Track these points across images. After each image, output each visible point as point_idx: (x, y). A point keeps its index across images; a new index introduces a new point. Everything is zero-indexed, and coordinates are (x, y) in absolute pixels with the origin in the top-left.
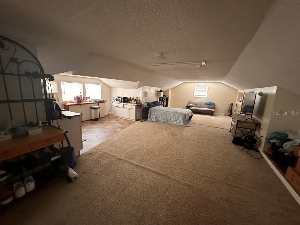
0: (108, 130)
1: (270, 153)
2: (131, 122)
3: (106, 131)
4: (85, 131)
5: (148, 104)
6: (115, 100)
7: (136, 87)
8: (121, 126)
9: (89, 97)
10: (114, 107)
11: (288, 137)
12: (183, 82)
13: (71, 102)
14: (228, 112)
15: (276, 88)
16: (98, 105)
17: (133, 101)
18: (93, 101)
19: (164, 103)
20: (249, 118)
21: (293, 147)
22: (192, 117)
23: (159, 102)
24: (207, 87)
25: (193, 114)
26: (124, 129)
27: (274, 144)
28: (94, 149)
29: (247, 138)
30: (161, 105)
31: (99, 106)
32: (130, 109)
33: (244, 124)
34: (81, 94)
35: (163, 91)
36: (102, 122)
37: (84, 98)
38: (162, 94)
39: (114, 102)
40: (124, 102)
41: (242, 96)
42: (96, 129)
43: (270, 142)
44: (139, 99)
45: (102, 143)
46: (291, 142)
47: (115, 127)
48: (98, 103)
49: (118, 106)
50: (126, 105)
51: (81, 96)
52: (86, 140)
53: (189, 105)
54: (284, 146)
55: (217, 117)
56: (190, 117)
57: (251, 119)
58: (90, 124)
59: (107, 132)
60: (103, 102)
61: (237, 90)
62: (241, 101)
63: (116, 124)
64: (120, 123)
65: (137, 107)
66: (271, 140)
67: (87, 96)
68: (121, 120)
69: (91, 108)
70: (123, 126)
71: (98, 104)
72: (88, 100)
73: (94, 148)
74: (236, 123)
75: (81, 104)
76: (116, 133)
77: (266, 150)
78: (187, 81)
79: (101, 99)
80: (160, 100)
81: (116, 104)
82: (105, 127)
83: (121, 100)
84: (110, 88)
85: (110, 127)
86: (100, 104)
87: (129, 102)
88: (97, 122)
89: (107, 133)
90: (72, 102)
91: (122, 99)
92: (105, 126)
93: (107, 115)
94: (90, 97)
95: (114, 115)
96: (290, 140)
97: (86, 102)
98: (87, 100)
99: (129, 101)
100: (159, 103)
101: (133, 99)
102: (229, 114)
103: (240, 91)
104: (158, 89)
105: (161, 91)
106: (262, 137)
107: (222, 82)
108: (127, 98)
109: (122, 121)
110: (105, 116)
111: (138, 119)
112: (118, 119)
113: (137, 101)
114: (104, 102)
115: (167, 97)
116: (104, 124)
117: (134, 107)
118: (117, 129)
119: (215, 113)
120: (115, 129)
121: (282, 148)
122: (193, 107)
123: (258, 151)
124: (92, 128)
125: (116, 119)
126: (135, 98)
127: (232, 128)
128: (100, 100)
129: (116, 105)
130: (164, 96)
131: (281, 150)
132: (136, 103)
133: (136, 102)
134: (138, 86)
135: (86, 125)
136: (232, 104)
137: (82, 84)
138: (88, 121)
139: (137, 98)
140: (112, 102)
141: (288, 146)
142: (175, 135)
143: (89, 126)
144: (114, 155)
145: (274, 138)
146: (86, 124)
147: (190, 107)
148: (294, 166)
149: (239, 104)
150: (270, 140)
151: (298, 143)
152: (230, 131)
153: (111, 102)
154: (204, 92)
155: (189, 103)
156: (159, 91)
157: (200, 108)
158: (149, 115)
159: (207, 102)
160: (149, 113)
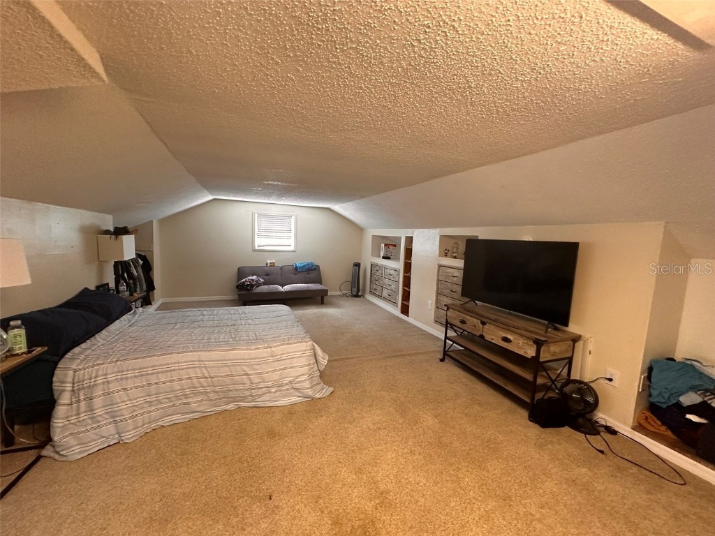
12: (213, 198)
14: (353, 287)
24: (293, 219)
33: (553, 349)
35: (135, 232)
41: (389, 245)
61: (362, 230)
62: (386, 258)
80: (121, 276)
105: (121, 230)
106: (610, 380)
115: (144, 257)
136: (357, 265)
152: (442, 360)
154: (285, 235)
155: (241, 273)
156: (107, 232)
157: (283, 286)
158: (61, 411)
159: (298, 265)
160: (65, 399)
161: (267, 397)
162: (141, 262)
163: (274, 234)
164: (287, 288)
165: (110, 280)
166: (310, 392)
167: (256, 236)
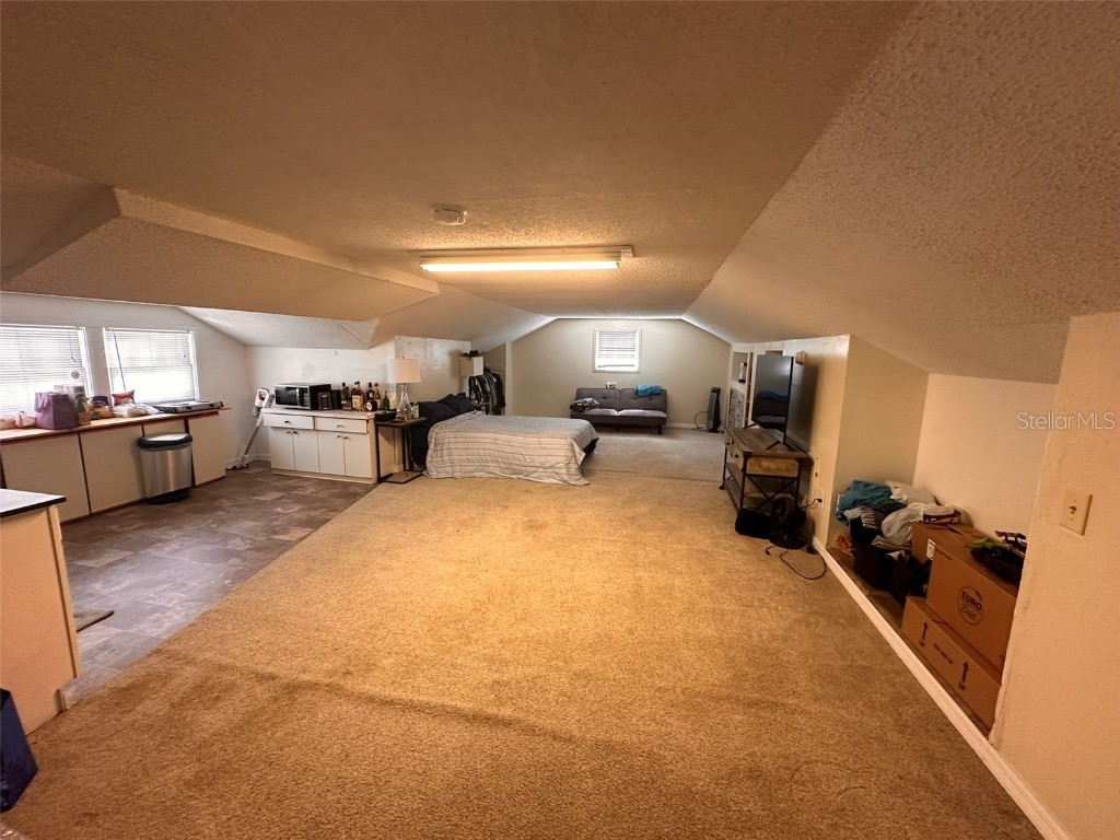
0: (238, 541)
1: (847, 551)
2: (352, 489)
3: (230, 547)
4: (111, 565)
5: (423, 407)
6: (270, 401)
7: (368, 342)
8: (303, 516)
9: (131, 395)
10: (271, 431)
11: (892, 497)
12: (555, 318)
13: (13, 426)
14: (709, 419)
15: (848, 342)
16: (183, 428)
17: (357, 400)
18: (151, 409)
19: (487, 400)
20: (779, 442)
21: (910, 528)
22: (594, 447)
23: (467, 395)
24: (637, 335)
25: (596, 435)
26: (322, 530)
27: (856, 522)
28: (154, 660)
29: (779, 511)
30: (479, 409)
31: (187, 431)
32: (344, 436)
33: (765, 463)
34: (78, 383)
35: (483, 354)
36: (209, 507)
37: (101, 400)
38: (477, 366)
39: (268, 410)
40: (315, 407)
41: (745, 364)
42: (175, 546)
43: (843, 518)
44: (382, 391)
45: (204, 614)
46: (902, 513)
47: (277, 523)
48: (183, 416)
49: (287, 425)
50: (328, 420)
51: (80, 390)
52: (111, 613)
53: (580, 403)
54: (884, 527)
55: (677, 439)
56: (589, 446)
57: (784, 443)
58: (141, 523)
59: (229, 554)
60: (212, 410)
61: (728, 345)
62: (742, 381)
63: (279, 509)
64: (300, 500)
65: (377, 426)
66: (848, 511)
67: (117, 388)
68: (307, 483)
69: (143, 444)
70: (313, 514)
71: (182, 422)
72: (123, 409)
73: (158, 652)
74: (741, 460)
75: (79, 433)
76: (282, 553)
77: (834, 545)
78: (565, 314)
79: (197, 397)
80: (473, 388)
81: (273, 416)
82: (221, 529)
83: (301, 396)
84: (243, 348)
85: (249, 524)
86: (190, 422)
87: (340, 407)
88: (181, 507)
89: (234, 561)
90: (25, 424)
91: (307, 397)
92: (222, 522)
93: (235, 468)
94: (132, 393)
95: (273, 466)
96: (897, 506)
97: (113, 416)
98: (116, 408)
99: (339, 399)
100: (470, 399)
101: (357, 392)
102: (711, 427)
103: (739, 347)
104: (460, 348)
105: (474, 354)
106: (820, 501)
107: (683, 318)
108: (326, 388)
109: (308, 492)
110: (224, 474)
111: (383, 474)
112: (292, 482)
113: (371, 396)
114: (216, 413)
115: (497, 377)
116: (220, 513)
117: (362, 427)
118: (285, 531)
119: (667, 424)
120: (275, 533)
121: (881, 534)
122: (595, 407)
123: (812, 551)
124: (151, 543)
125: (280, 484)
126: (364, 386)
127: (728, 475)
128: (192, 403)
129: (279, 421)
130: (486, 370)
131: (878, 542)
132: (370, 408)
133: (369, 406)
134: (373, 339)
135: (116, 533)
136: (717, 391)
137: (81, 334)
138: (130, 509)
139: (374, 388)
140: (259, 409)
141: (897, 526)
142: (540, 527)
143: (135, 537)
144: (270, 669)
145: (854, 504)
146: (114, 527)
147: (584, 408)
148: (923, 594)
149: (740, 391)
150: (844, 509)
151: (922, 514)
152: (722, 488)
153: (254, 411)
154: (629, 353)
155: (580, 394)
156: (466, 355)
157: (619, 410)
158: (430, 452)
159: (639, 388)
160: (432, 446)
161: (536, 475)
162: (495, 380)
163: (616, 353)
164: (621, 413)
165: (466, 390)
166: (566, 478)
167: (597, 356)
